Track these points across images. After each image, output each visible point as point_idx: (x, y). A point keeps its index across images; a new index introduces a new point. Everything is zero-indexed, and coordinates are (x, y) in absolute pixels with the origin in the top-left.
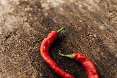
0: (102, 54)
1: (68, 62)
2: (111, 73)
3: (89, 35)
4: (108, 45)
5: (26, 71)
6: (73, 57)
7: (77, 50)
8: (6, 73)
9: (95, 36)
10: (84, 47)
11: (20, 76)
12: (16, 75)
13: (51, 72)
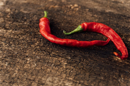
0: (96, 16)
1: (78, 36)
2: (115, 24)
3: (70, 8)
4: (93, 7)
5: (53, 65)
6: (81, 29)
7: (75, 24)
8: (37, 78)
9: (76, 5)
10: (78, 19)
11: (52, 71)
12: (48, 73)
13: (74, 51)
